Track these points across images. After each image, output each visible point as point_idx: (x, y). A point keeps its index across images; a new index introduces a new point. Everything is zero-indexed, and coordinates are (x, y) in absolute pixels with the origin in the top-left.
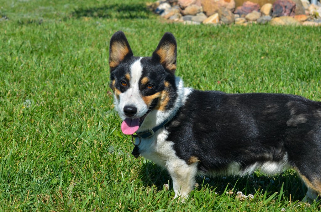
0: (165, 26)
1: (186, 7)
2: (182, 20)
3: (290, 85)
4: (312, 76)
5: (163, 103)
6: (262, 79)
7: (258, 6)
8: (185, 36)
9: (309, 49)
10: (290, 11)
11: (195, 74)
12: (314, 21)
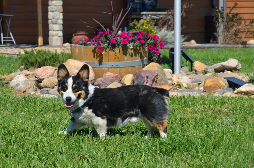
0: (20, 100)
1: (43, 79)
2: (38, 92)
3: (151, 159)
4: (175, 150)
5: (83, 96)
6: (122, 155)
7: (119, 77)
8: (42, 110)
9: (172, 121)
10: (152, 81)
11: (51, 151)
12: (178, 91)
